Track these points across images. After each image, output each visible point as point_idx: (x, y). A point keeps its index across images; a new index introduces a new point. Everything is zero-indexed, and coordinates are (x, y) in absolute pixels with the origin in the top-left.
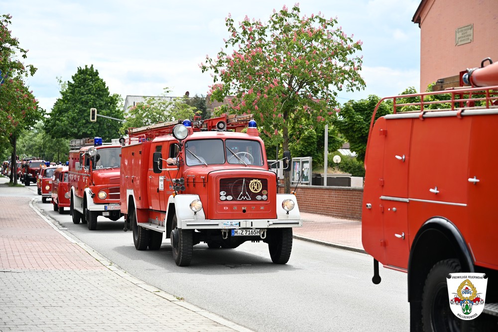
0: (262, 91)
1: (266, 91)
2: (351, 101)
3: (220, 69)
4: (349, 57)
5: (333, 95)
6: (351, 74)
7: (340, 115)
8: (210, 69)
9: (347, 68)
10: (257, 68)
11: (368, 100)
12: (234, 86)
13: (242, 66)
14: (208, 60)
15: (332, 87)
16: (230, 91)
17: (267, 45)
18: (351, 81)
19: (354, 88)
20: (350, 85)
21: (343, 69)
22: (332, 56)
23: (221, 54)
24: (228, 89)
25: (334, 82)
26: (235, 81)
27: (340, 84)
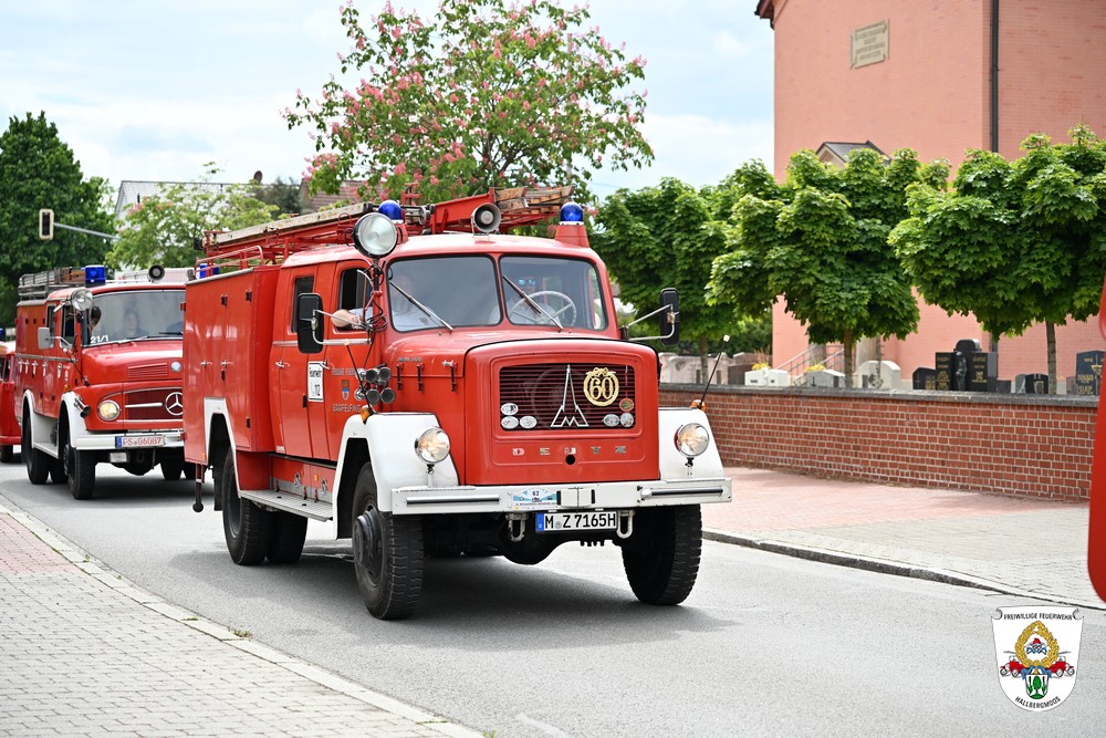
0: (424, 170)
1: (433, 169)
2: (623, 192)
3: (329, 121)
4: (616, 93)
5: (582, 178)
6: (623, 133)
7: (598, 222)
8: (305, 120)
9: (613, 118)
10: (414, 119)
11: (660, 188)
12: (361, 158)
13: (380, 115)
14: (301, 102)
15: (580, 161)
16: (354, 170)
17: (434, 67)
18: (622, 147)
19: (629, 162)
20: (620, 155)
21: (604, 120)
22: (580, 91)
23: (330, 88)
24: (347, 165)
25: (584, 150)
26: (363, 147)
27: (596, 154)
